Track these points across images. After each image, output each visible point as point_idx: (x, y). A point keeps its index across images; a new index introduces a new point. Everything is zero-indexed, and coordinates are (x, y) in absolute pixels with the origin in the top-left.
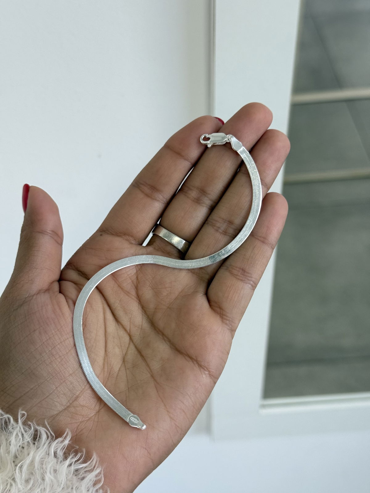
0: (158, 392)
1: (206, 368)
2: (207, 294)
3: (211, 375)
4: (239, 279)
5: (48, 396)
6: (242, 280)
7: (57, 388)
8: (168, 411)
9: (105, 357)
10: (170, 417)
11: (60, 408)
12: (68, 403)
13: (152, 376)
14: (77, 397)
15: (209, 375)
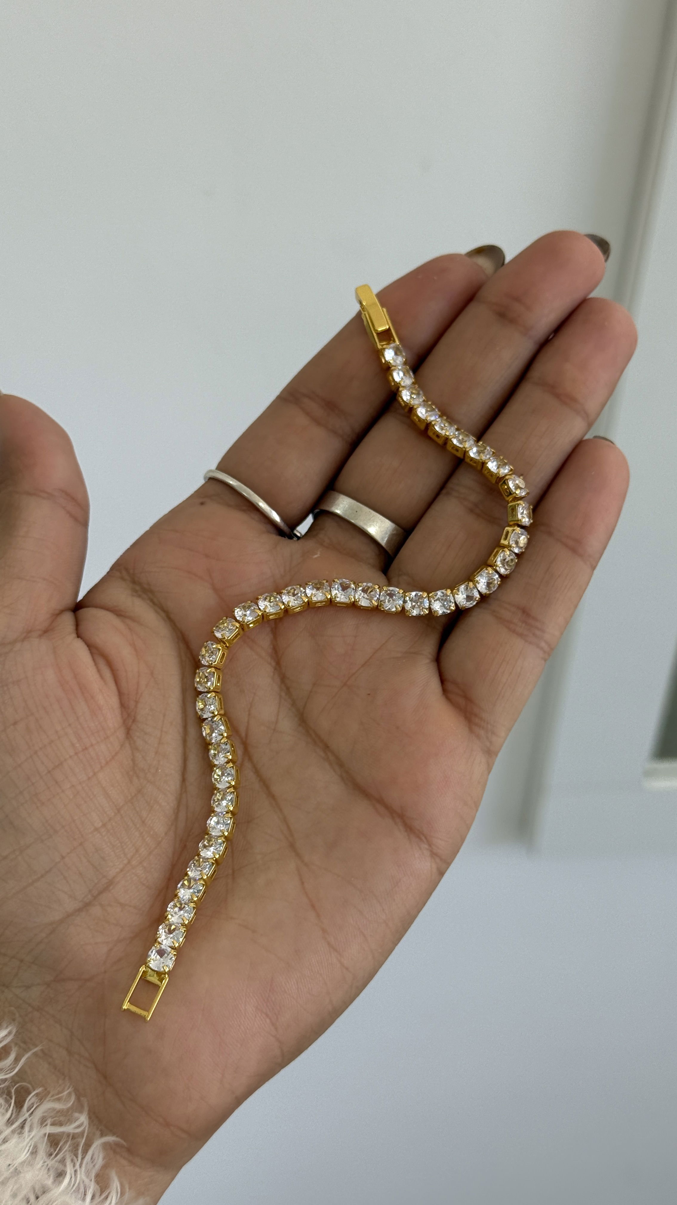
0: (303, 883)
1: (423, 834)
2: (438, 660)
3: (434, 855)
4: (514, 631)
5: (42, 876)
6: (521, 635)
7: (63, 858)
8: (324, 931)
9: (181, 794)
10: (329, 944)
11: (70, 905)
12: (89, 896)
13: (292, 846)
14: (110, 884)
15: (427, 853)
